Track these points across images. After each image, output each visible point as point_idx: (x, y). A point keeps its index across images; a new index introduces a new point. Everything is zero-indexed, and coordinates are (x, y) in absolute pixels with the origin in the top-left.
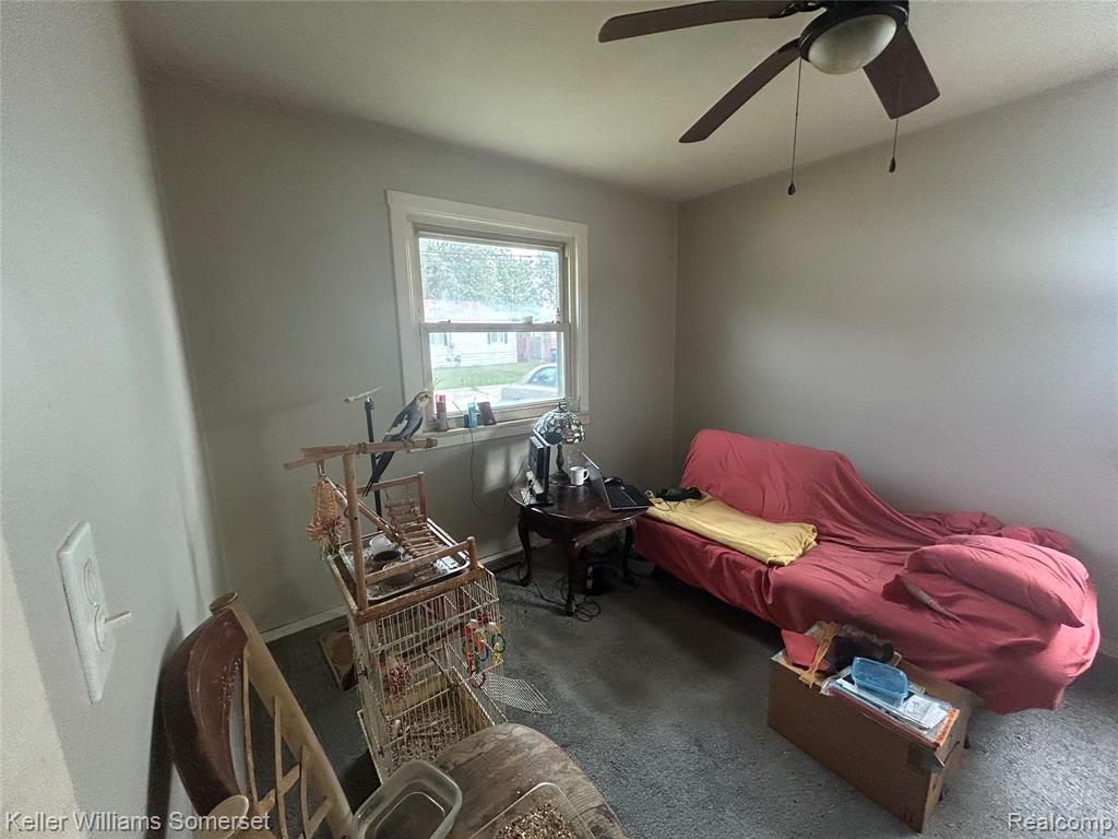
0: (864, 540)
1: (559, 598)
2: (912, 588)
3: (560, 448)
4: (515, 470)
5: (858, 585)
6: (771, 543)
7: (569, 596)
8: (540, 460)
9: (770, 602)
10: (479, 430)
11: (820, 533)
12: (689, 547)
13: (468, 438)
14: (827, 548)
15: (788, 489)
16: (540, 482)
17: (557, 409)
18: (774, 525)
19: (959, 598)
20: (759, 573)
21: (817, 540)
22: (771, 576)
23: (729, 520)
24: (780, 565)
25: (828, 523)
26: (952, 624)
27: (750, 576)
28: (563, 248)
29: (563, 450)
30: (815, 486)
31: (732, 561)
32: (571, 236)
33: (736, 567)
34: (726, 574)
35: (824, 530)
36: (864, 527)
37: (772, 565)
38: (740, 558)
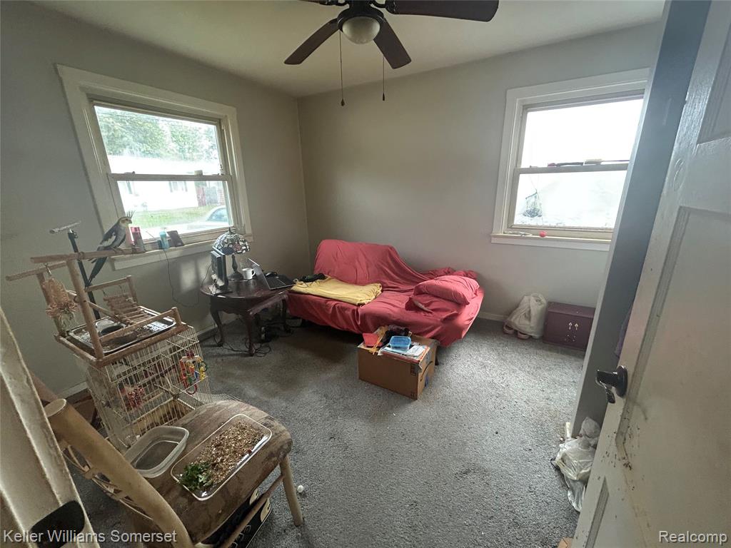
0: (403, 287)
1: (244, 348)
2: (416, 303)
3: (233, 257)
4: (203, 275)
5: (397, 307)
6: (359, 295)
7: (250, 346)
8: (220, 265)
9: (359, 323)
10: (171, 250)
11: (383, 287)
12: (319, 305)
13: (163, 257)
14: (386, 293)
15: (367, 267)
16: (221, 279)
17: (228, 232)
18: (361, 287)
19: (431, 302)
20: (354, 310)
21: (382, 291)
22: (359, 311)
23: (338, 288)
24: (363, 304)
25: (386, 281)
26: (430, 314)
27: (349, 313)
28: (220, 123)
29: (236, 259)
30: (380, 264)
31: (340, 308)
32: (224, 115)
33: (342, 310)
34: (338, 314)
35: (385, 285)
36: (402, 281)
37: (359, 305)
38: (344, 305)
